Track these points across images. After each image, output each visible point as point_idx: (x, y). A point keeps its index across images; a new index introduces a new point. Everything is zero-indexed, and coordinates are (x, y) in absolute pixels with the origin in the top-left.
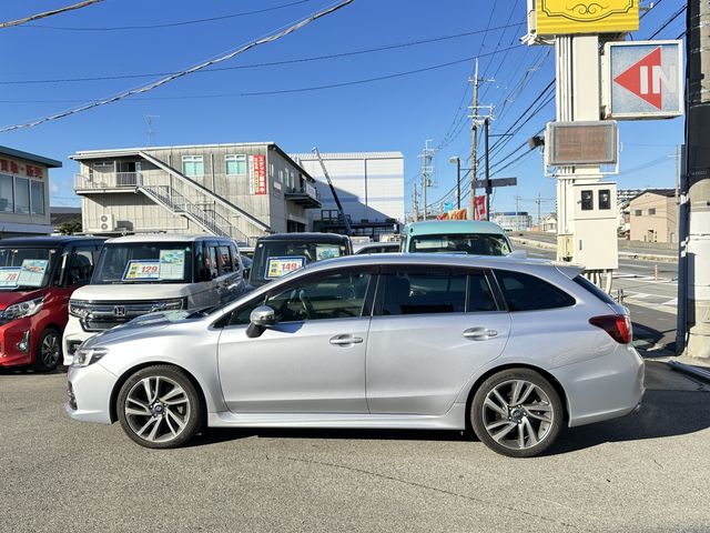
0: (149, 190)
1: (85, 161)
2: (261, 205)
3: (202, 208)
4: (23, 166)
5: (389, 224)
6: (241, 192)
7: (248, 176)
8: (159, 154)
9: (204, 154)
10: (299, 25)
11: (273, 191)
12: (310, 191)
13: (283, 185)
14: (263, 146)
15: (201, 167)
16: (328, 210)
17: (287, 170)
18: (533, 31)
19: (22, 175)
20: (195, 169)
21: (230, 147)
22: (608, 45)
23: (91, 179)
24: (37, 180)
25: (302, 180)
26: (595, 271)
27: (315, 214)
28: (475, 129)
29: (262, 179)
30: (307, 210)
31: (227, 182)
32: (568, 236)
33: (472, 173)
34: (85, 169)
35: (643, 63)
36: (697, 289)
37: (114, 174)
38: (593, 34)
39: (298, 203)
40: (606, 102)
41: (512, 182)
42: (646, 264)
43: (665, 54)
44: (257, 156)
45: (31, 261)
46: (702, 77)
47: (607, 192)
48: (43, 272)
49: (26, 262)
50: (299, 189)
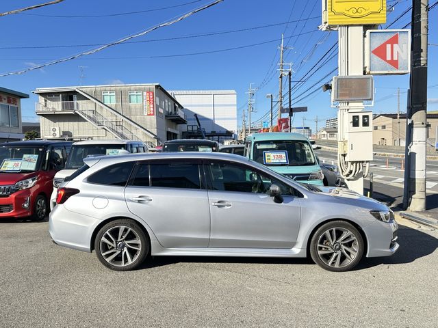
0: (82, 113)
1: (41, 94)
2: (152, 122)
3: (115, 123)
4: (5, 97)
5: (228, 134)
6: (139, 114)
7: (143, 104)
8: (88, 90)
9: (116, 91)
10: (186, 16)
11: (158, 114)
12: (180, 113)
13: (164, 110)
14: (152, 86)
15: (114, 98)
16: (191, 125)
17: (166, 101)
18: (326, 23)
19: (5, 102)
20: (111, 100)
21: (132, 86)
22: (368, 32)
23: (46, 105)
24: (14, 106)
25: (175, 107)
26: (360, 162)
27: (184, 128)
28: (281, 77)
29: (152, 106)
30: (179, 125)
31: (130, 108)
32: (344, 142)
33: (279, 104)
34: (42, 99)
35: (388, 42)
36: (417, 172)
37: (60, 103)
38: (360, 25)
39: (173, 121)
40: (367, 64)
41: (304, 109)
42: (380, 158)
43: (401, 37)
44: (149, 92)
45: (28, 155)
46: (422, 51)
47: (367, 116)
48: (36, 162)
49: (25, 156)
50: (173, 112)
